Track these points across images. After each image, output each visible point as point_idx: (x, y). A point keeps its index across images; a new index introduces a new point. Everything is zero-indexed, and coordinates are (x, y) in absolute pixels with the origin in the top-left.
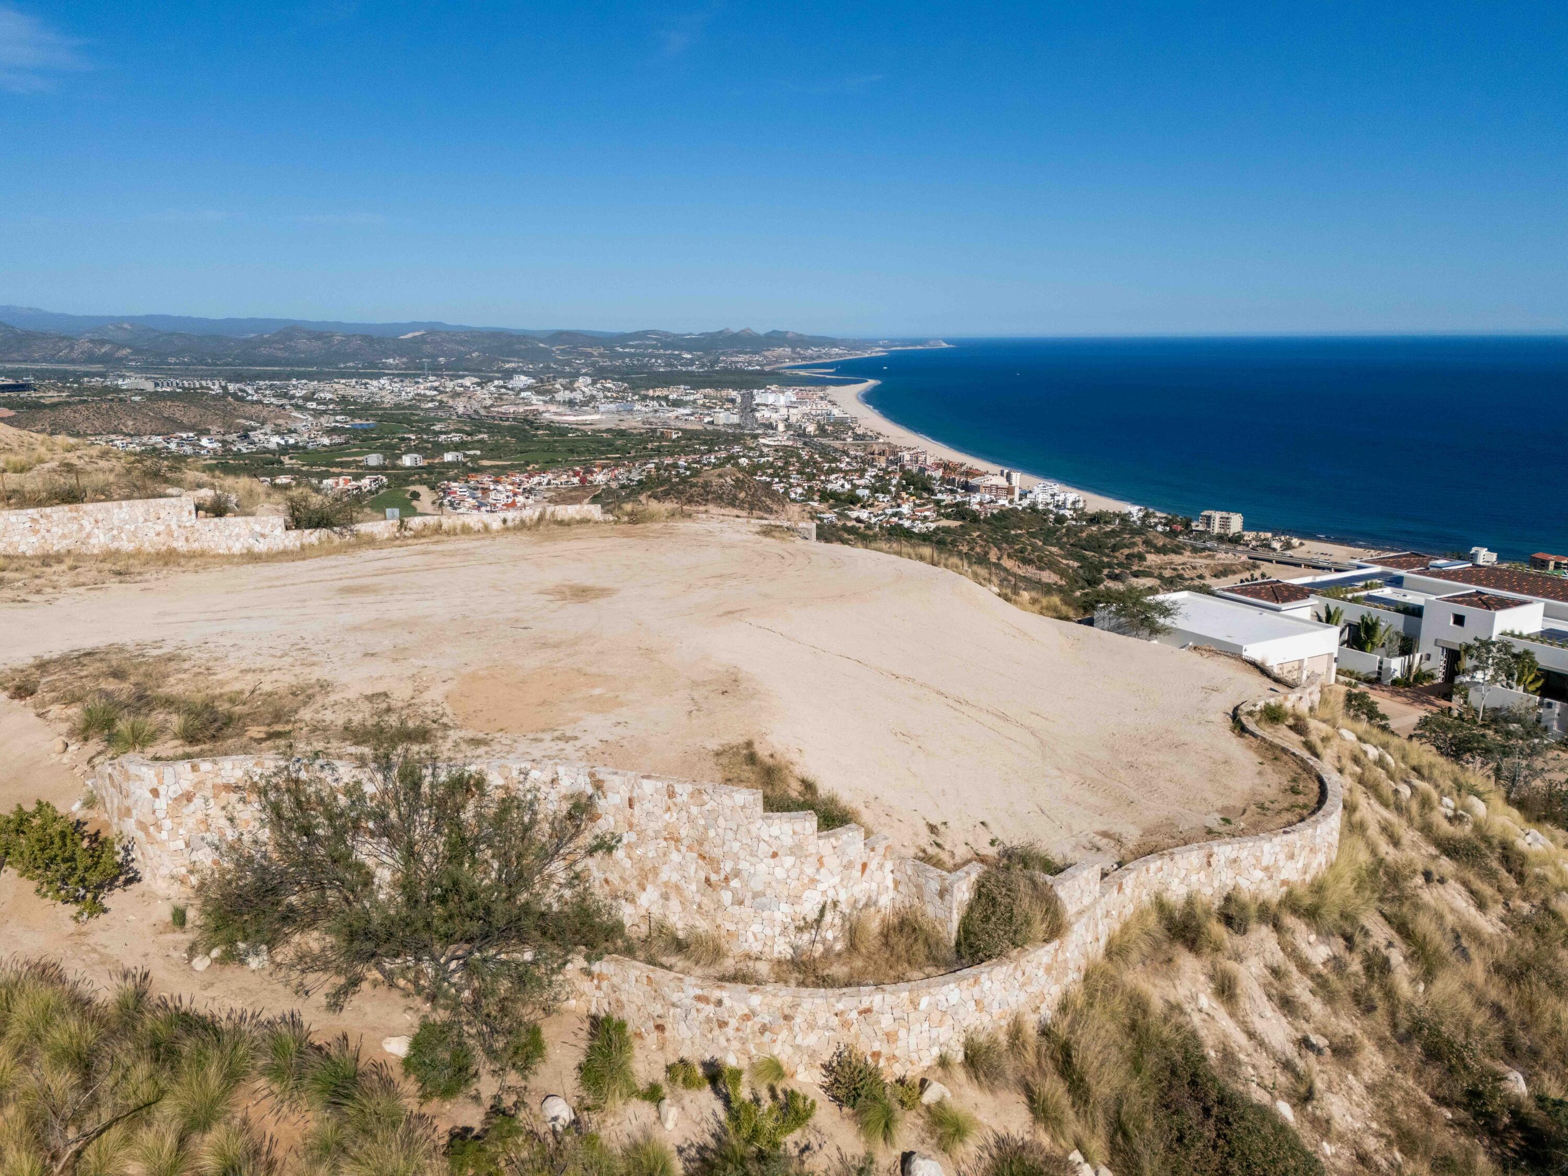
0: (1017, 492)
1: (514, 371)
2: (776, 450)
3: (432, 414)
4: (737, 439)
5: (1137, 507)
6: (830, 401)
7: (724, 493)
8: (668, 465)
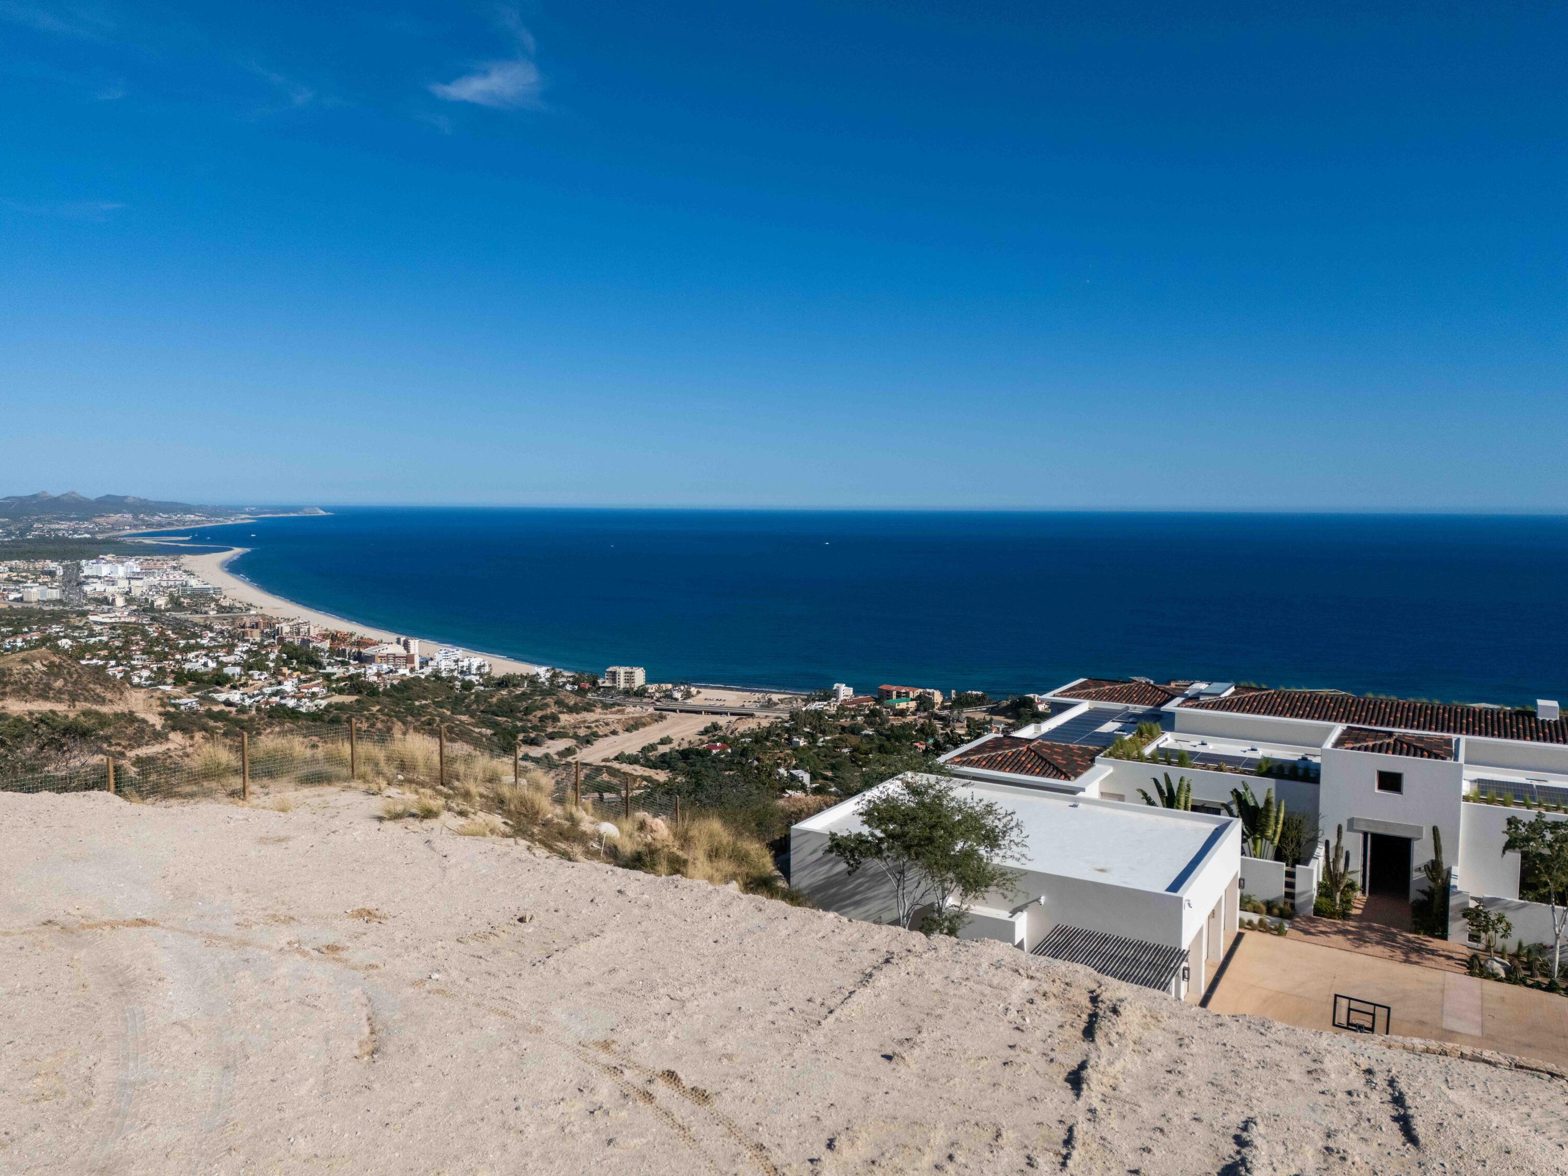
0: (417, 660)
2: (113, 628)
4: (56, 617)
5: (545, 668)
6: (185, 571)
7: (30, 683)
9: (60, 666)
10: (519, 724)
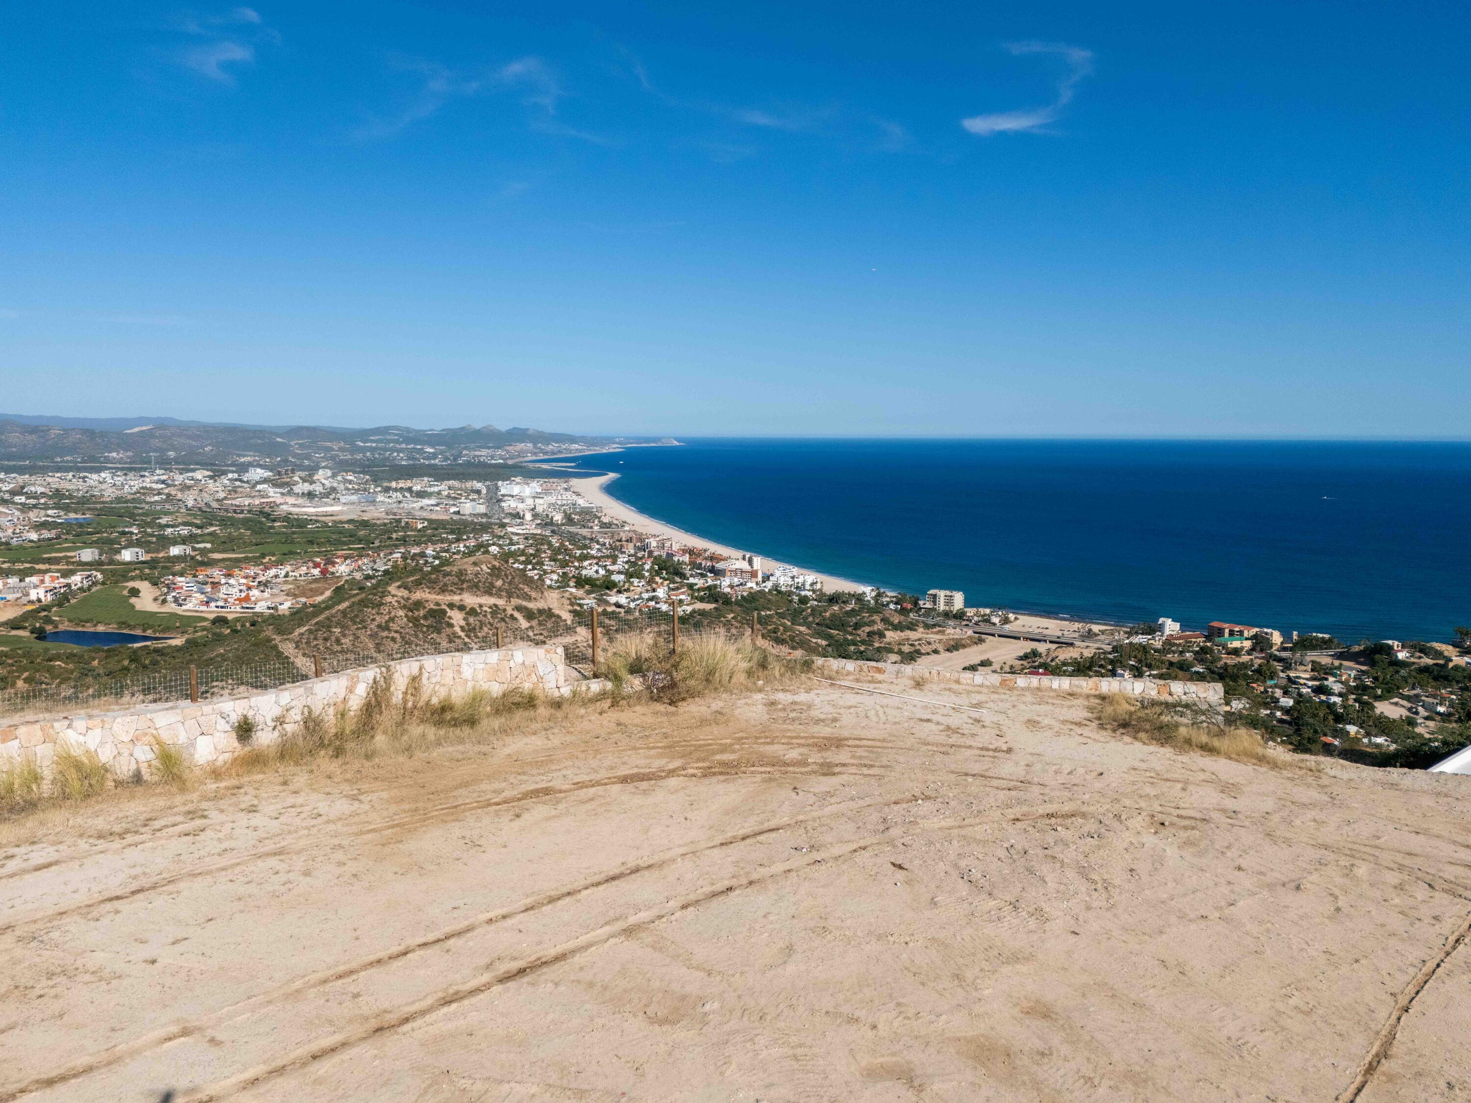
0: (760, 575)
1: (250, 465)
2: (526, 538)
3: (158, 508)
4: (485, 528)
5: (870, 588)
6: (574, 492)
7: (480, 581)
8: (415, 554)
9: (499, 569)
10: (850, 638)
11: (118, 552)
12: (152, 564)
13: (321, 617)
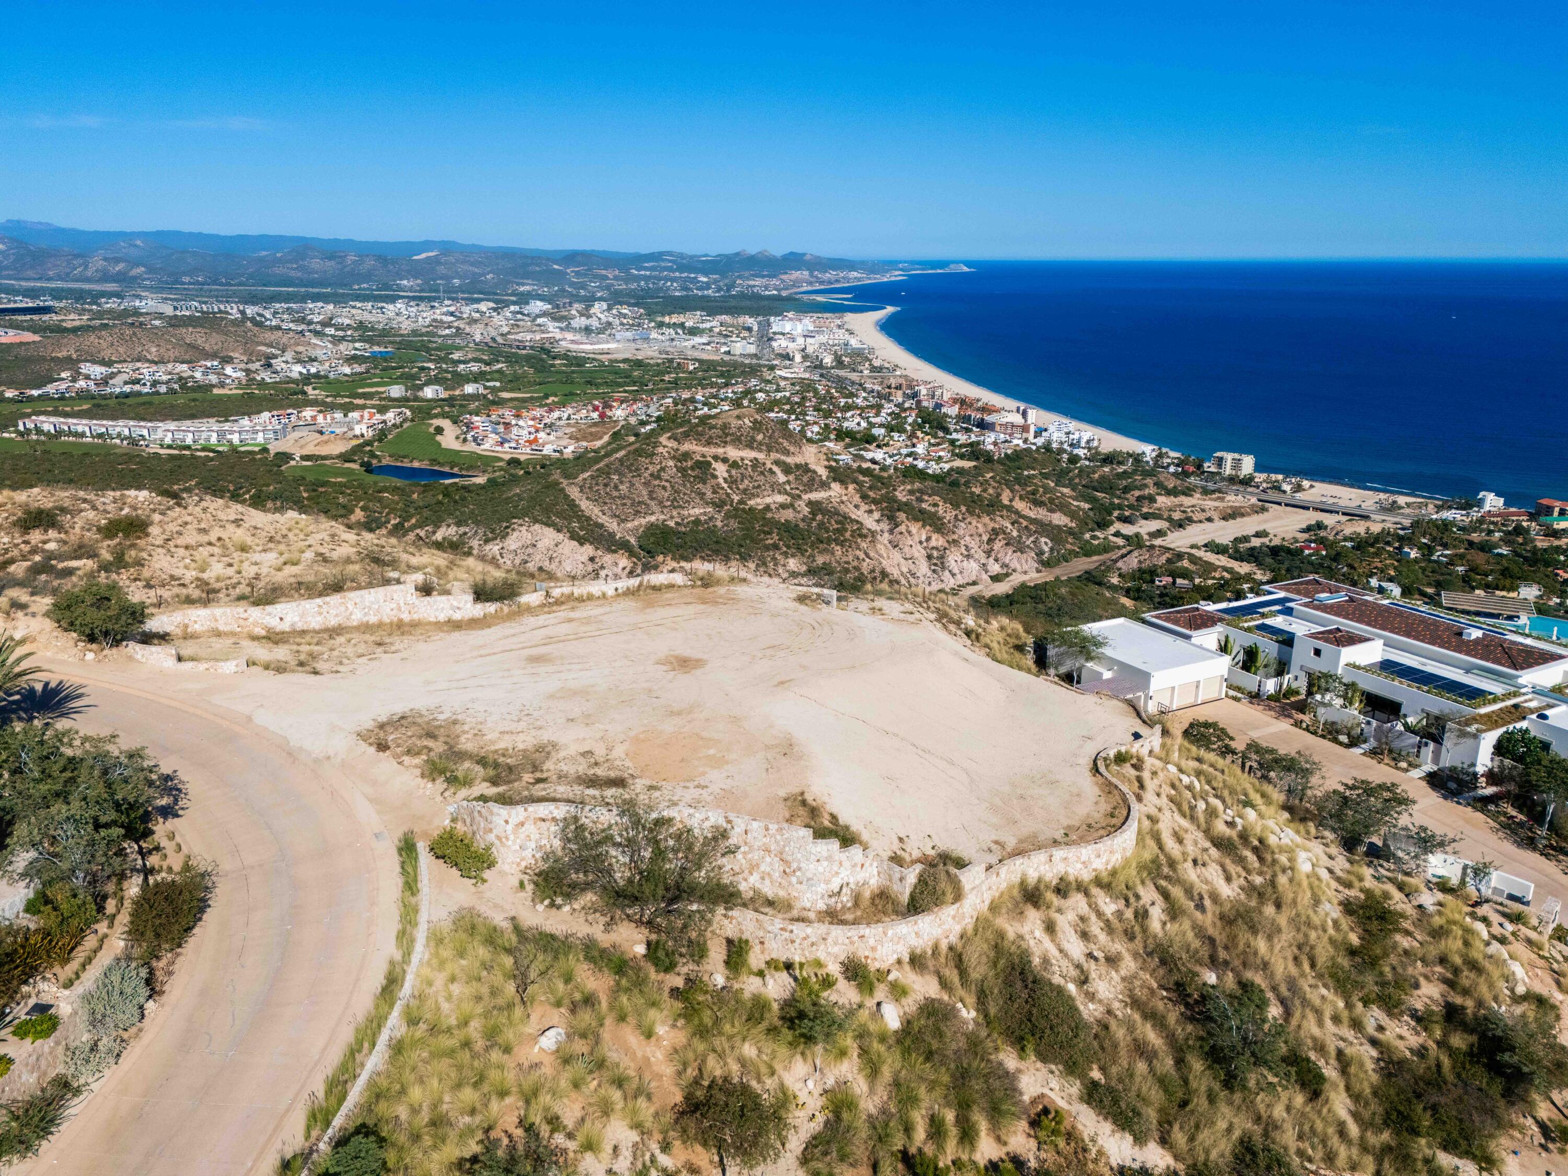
0: (1032, 429)
1: (530, 295)
2: (793, 384)
3: (450, 342)
4: (753, 371)
5: (1151, 447)
6: (847, 330)
7: (742, 435)
8: (686, 400)
9: (760, 423)
10: (1116, 501)
11: (420, 388)
12: (450, 401)
13: (602, 464)
